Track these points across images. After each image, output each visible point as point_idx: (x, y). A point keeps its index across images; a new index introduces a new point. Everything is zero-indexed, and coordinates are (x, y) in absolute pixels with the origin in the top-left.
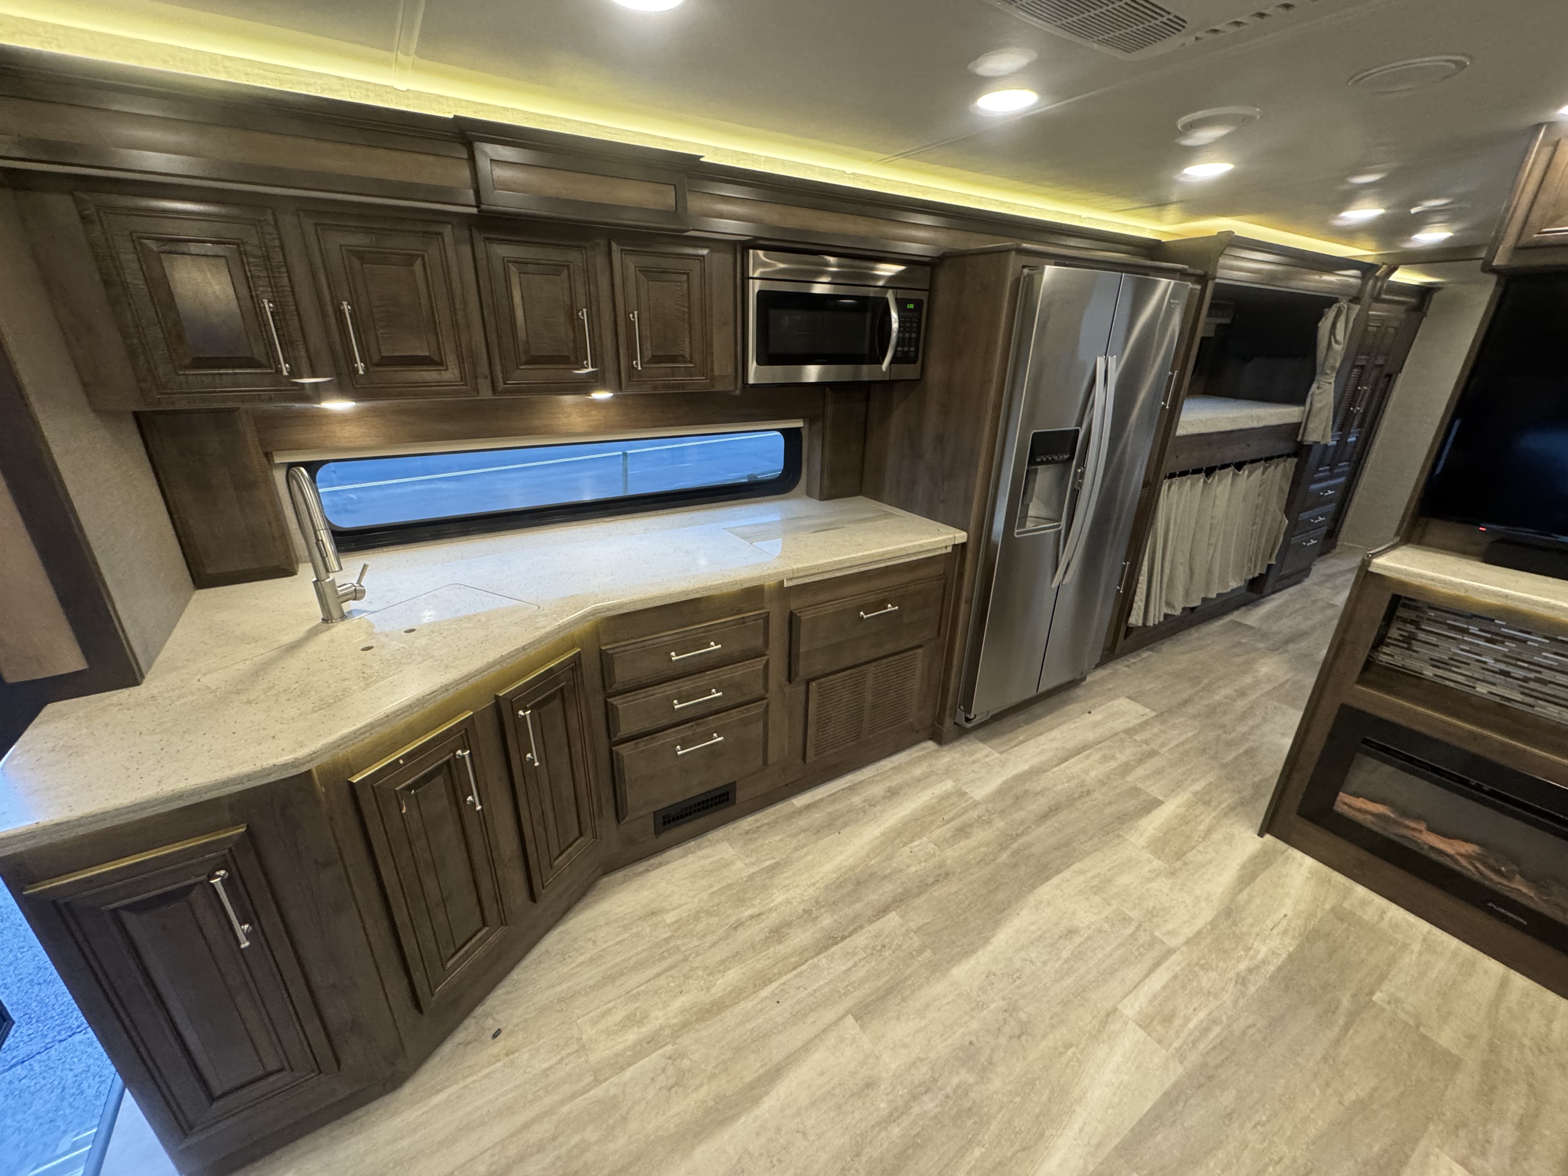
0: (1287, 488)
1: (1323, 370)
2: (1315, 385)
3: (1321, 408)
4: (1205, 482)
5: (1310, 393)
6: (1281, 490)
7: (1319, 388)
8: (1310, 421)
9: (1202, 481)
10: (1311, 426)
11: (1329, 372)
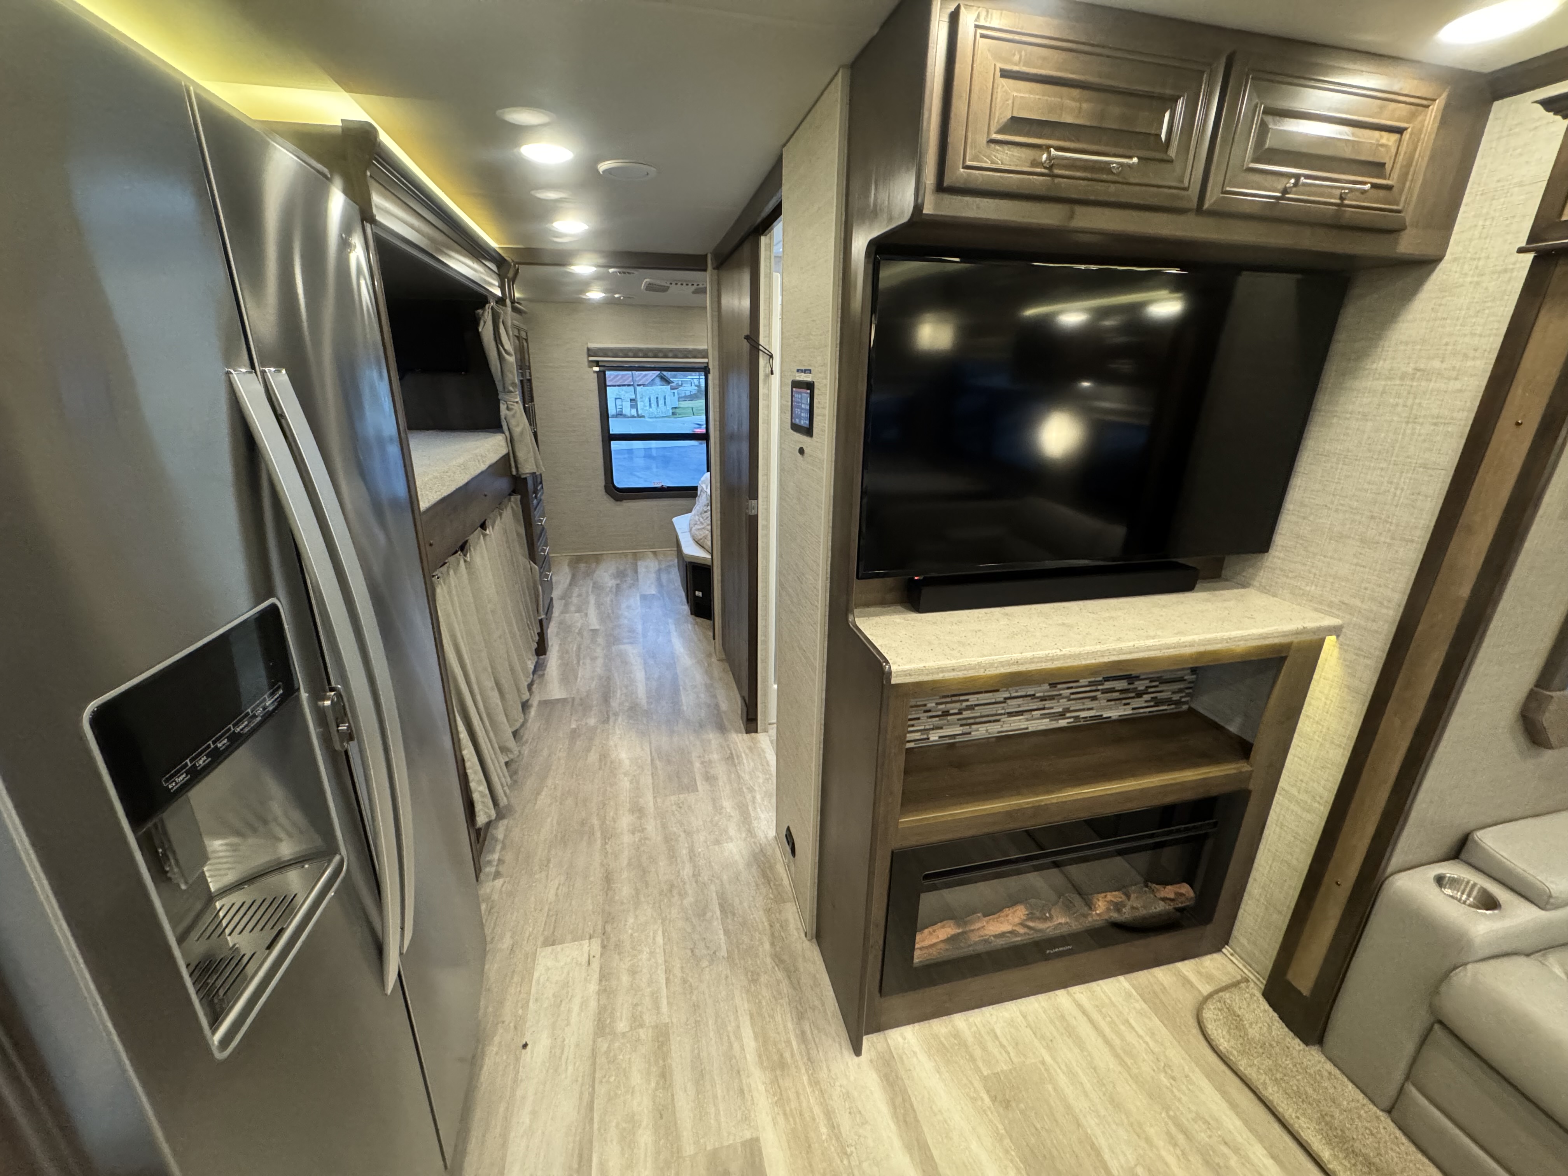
0: (522, 531)
1: (504, 388)
2: (503, 407)
3: (522, 433)
4: (465, 561)
5: (503, 417)
6: (518, 534)
7: (508, 409)
8: (517, 450)
9: (462, 562)
10: (521, 455)
11: (511, 388)
